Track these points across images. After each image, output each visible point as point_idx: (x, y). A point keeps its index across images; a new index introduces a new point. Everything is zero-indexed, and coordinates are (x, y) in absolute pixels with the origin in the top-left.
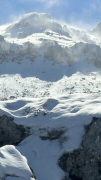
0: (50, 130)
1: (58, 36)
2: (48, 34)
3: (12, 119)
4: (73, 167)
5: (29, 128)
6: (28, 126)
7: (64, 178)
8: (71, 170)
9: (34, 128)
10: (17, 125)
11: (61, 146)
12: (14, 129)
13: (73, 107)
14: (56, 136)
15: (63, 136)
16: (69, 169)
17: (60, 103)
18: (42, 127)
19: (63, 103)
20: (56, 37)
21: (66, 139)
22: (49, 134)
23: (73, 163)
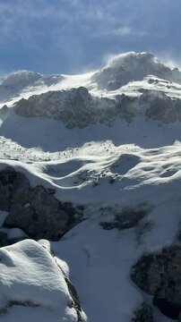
0: (119, 211)
1: (166, 84)
2: (151, 81)
3: (52, 191)
4: (162, 284)
5: (82, 208)
6: (81, 203)
7: (141, 308)
8: (159, 290)
9: (90, 208)
10: (60, 203)
11: (139, 240)
12: (55, 210)
13: (165, 167)
14: (130, 221)
15: (143, 221)
16: (153, 288)
17: (143, 161)
18: (105, 206)
19: (149, 161)
20: (162, 85)
21: (148, 226)
22: (118, 217)
23: (162, 275)
